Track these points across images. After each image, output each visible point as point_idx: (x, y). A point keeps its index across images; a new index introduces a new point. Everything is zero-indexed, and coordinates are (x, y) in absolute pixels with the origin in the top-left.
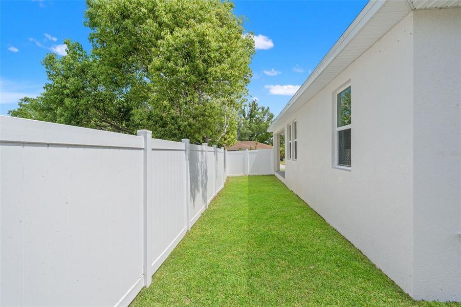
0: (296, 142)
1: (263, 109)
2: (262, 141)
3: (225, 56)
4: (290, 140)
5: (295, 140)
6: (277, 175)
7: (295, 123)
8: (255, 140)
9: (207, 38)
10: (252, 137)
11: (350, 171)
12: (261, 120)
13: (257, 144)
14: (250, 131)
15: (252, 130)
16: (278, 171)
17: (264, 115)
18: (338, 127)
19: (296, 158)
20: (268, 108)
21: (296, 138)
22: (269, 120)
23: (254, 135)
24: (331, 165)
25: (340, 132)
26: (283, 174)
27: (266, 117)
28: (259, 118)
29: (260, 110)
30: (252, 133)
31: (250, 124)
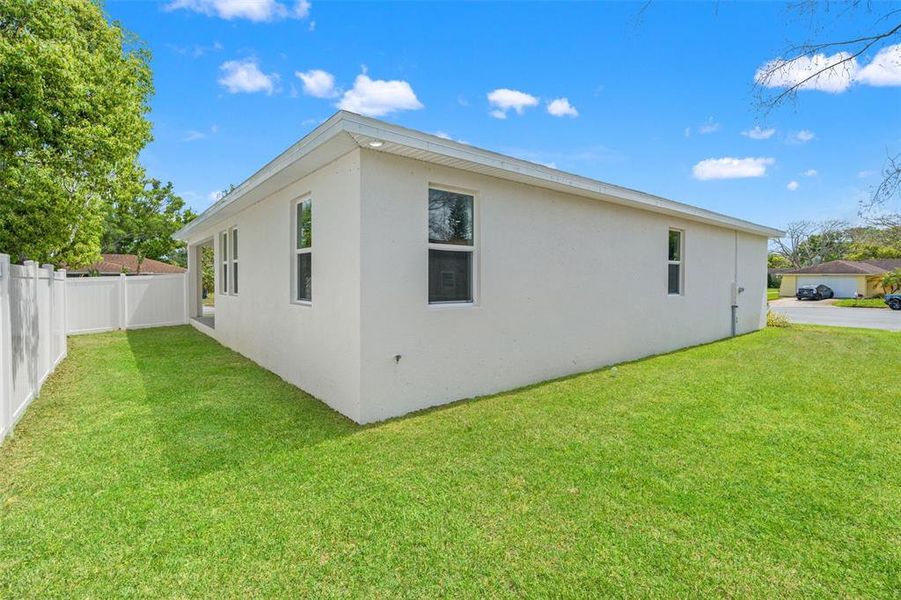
0: (236, 264)
1: (156, 185)
2: (154, 255)
3: (101, 108)
4: (225, 260)
5: (235, 261)
6: (196, 324)
7: (235, 232)
8: (134, 252)
9: (65, 73)
10: (125, 244)
11: (310, 306)
12: (149, 209)
13: (140, 262)
14: (121, 231)
15: (129, 230)
16: (199, 317)
17: (159, 199)
18: (298, 248)
19: (236, 291)
20: (170, 185)
21: (236, 258)
22: (170, 211)
23: (131, 240)
24: (289, 300)
25: (300, 256)
26: (210, 321)
27: (164, 205)
28: (144, 204)
29: (149, 187)
30: (126, 236)
31: (119, 214)
